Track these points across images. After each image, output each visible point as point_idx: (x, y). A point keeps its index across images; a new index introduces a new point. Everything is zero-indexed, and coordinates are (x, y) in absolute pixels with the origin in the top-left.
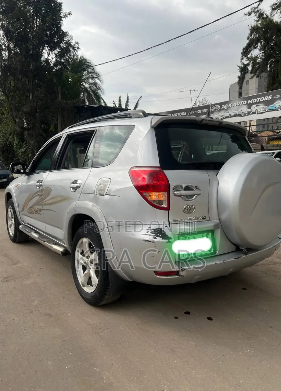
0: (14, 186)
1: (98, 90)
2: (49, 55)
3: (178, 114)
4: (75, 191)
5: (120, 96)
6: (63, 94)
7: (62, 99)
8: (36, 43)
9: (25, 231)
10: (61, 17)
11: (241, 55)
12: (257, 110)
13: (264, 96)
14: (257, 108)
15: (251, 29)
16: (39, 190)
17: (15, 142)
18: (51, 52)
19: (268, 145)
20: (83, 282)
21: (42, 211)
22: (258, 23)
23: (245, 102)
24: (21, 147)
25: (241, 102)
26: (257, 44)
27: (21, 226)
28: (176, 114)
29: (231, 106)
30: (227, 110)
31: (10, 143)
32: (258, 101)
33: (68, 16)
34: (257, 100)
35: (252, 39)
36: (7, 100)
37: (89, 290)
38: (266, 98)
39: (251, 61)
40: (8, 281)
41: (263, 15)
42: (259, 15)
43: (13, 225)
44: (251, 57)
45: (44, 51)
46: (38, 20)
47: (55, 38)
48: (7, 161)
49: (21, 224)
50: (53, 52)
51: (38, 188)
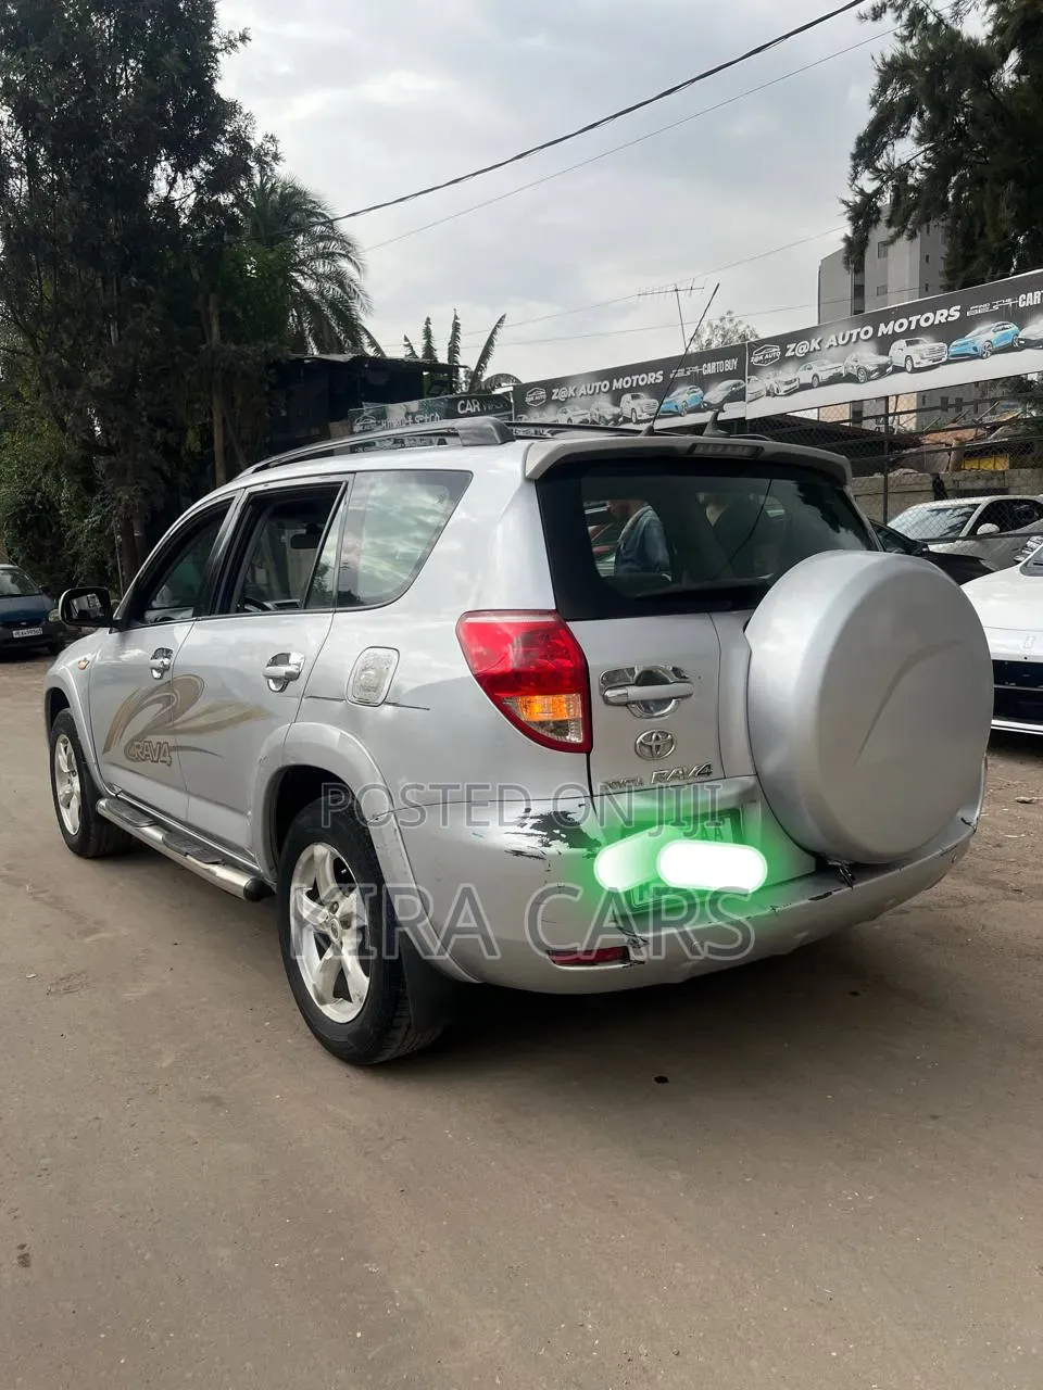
0: (74, 665)
1: (351, 299)
2: (172, 184)
3: (635, 378)
4: (281, 691)
5: (428, 319)
6: (227, 320)
7: (223, 338)
8: (128, 146)
9: (118, 818)
10: (211, 48)
11: (852, 163)
12: (908, 357)
13: (933, 307)
14: (911, 350)
15: (882, 68)
16: (161, 682)
17: (64, 494)
18: (179, 174)
19: (958, 476)
20: (319, 988)
21: (173, 754)
22: (908, 44)
23: (866, 333)
24: (85, 511)
25: (855, 332)
26: (905, 119)
27: (102, 803)
28: (628, 378)
29: (818, 348)
30: (804, 359)
31: (46, 499)
32: (913, 327)
33: (239, 44)
34: (910, 323)
35: (887, 104)
36: (30, 349)
37: (340, 1013)
38: (941, 316)
39: (887, 181)
40: (68, 990)
41: (926, 18)
42: (910, 16)
43: (74, 797)
44: (889, 167)
45: (157, 171)
46: (132, 63)
47: (194, 122)
48: (39, 562)
49: (104, 793)
50: (189, 173)
51: (156, 674)
